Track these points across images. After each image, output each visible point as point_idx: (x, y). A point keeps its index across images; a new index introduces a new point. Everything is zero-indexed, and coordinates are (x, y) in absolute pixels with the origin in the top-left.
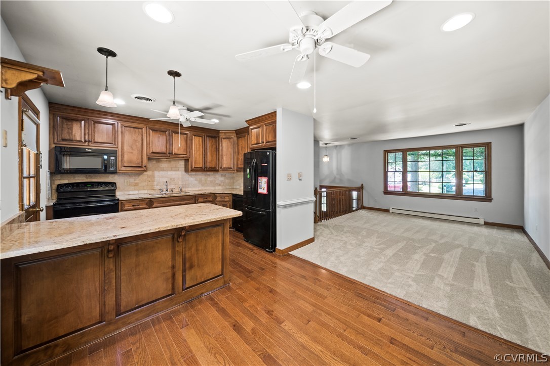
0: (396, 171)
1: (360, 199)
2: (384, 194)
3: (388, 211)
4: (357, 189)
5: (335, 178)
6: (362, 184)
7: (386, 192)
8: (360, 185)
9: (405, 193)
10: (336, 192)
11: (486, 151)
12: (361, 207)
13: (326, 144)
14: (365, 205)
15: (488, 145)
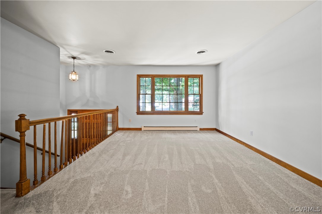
0: (147, 94)
1: (115, 121)
2: (137, 114)
3: (140, 129)
4: (112, 112)
5: (88, 100)
6: (117, 106)
7: (139, 113)
8: (115, 108)
9: (154, 112)
10: (89, 116)
11: (200, 81)
12: (116, 129)
13: (74, 58)
14: (120, 126)
15: (201, 76)
